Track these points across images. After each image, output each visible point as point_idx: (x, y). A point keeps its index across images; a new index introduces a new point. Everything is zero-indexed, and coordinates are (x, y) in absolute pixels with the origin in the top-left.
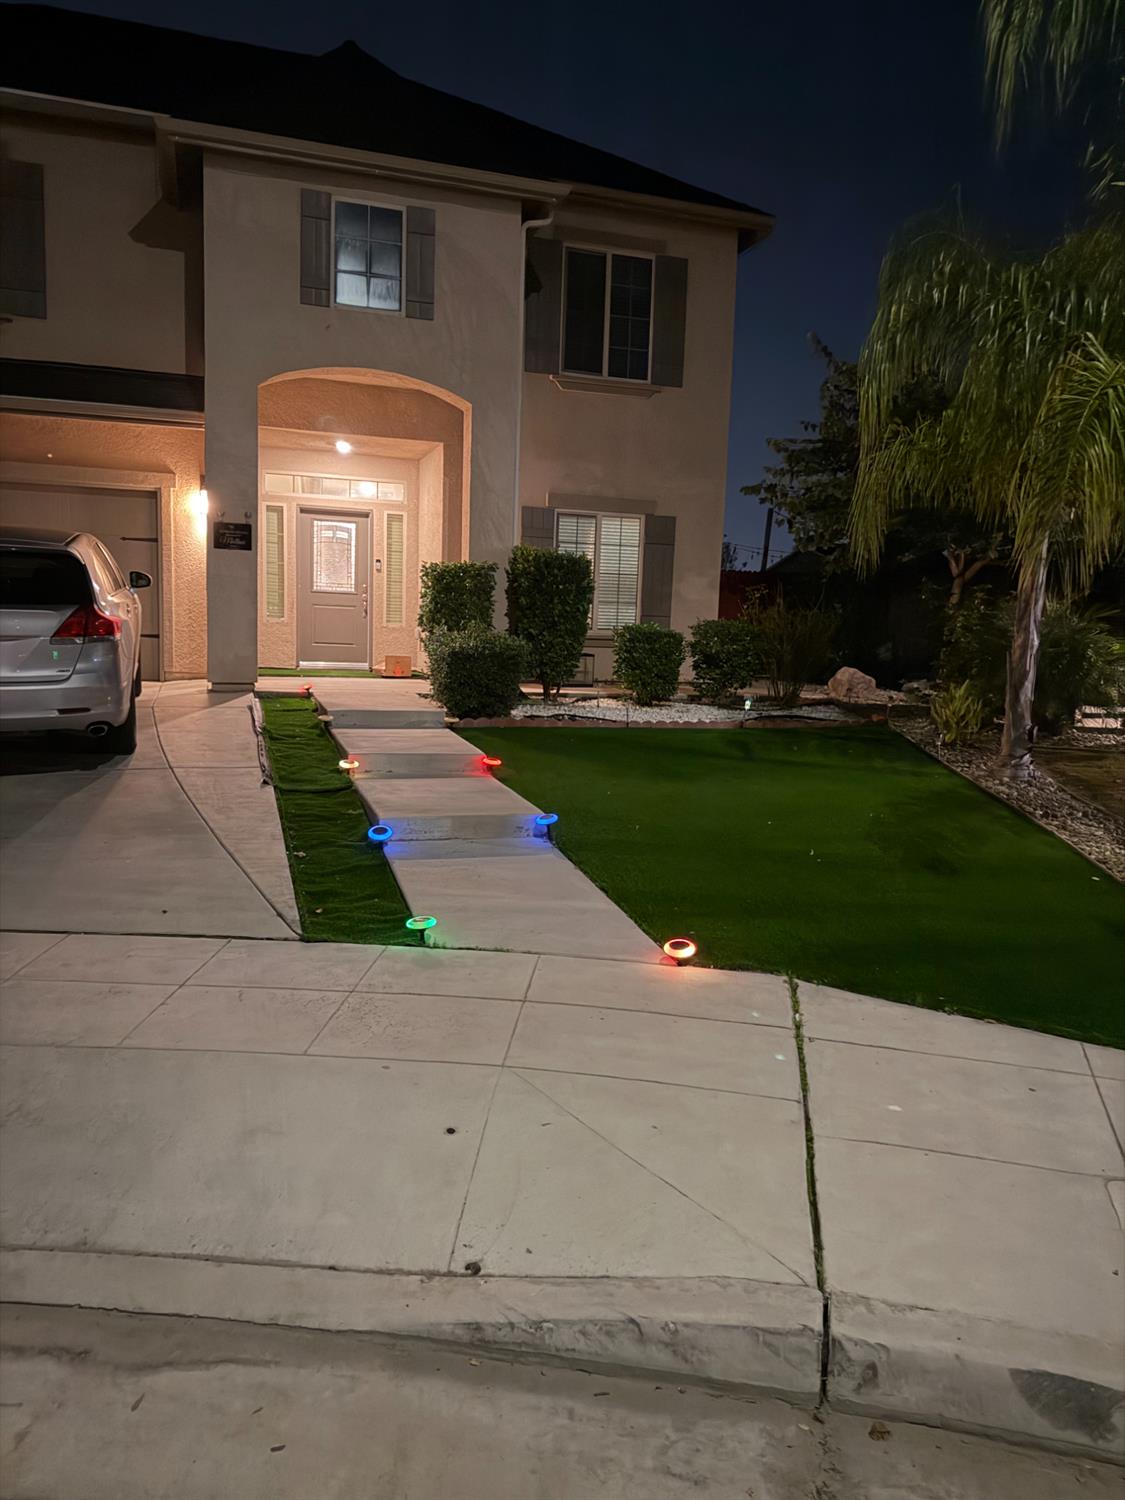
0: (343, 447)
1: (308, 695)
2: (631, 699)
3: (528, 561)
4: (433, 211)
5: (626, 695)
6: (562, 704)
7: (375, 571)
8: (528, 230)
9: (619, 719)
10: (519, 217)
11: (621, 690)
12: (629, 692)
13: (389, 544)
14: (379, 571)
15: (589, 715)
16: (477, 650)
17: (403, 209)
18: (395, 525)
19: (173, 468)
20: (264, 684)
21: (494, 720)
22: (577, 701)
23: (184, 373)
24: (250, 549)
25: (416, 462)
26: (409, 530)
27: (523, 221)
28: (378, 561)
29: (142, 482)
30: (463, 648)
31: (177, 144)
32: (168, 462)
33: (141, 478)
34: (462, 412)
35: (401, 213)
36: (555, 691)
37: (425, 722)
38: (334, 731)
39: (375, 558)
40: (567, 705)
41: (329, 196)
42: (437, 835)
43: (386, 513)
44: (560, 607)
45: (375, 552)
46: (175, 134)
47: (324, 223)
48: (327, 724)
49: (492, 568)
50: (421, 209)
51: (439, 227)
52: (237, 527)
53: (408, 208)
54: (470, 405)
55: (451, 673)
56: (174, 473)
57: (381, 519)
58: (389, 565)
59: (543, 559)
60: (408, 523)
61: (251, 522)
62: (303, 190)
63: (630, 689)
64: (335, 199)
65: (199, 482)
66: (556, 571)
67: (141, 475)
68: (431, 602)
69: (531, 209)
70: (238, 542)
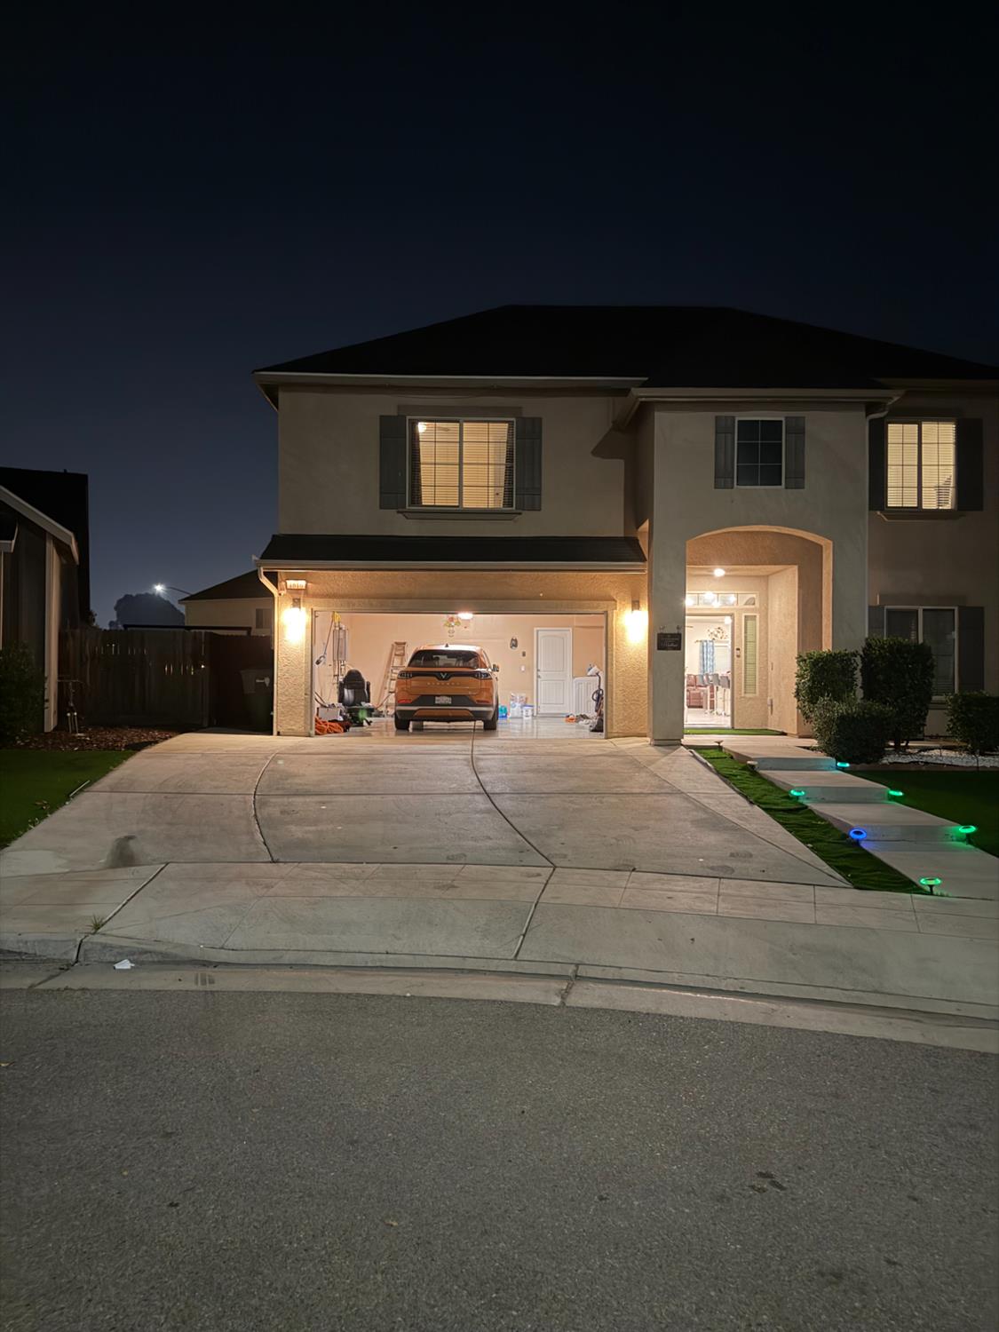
0: (719, 572)
1: (720, 748)
2: (966, 750)
3: (883, 648)
4: (804, 418)
5: (961, 747)
6: (910, 754)
7: (735, 657)
8: (871, 421)
9: (960, 764)
10: (864, 413)
11: (957, 742)
12: (965, 744)
13: (746, 637)
14: (738, 656)
15: (939, 762)
16: (859, 715)
17: (783, 419)
18: (749, 622)
19: (615, 597)
20: (687, 740)
21: (872, 765)
22: (920, 751)
23: (622, 535)
24: (680, 649)
25: (766, 578)
26: (760, 626)
27: (867, 415)
28: (738, 649)
29: (597, 608)
30: (848, 714)
31: (642, 402)
32: (612, 594)
33: (595, 605)
34: (821, 547)
35: (781, 421)
36: (904, 744)
37: (822, 766)
38: (762, 772)
39: (736, 647)
40: (915, 754)
41: (733, 418)
42: (891, 838)
43: (744, 615)
44: (910, 681)
45: (735, 644)
46: (642, 397)
47: (729, 435)
48: (753, 766)
49: (854, 655)
50: (797, 418)
51: (808, 427)
52: (673, 635)
53: (786, 418)
54: (829, 541)
55: (840, 731)
56: (614, 600)
57: (740, 620)
58: (746, 652)
59: (895, 647)
60: (760, 622)
61: (681, 632)
62: (716, 417)
63: (964, 742)
64: (737, 419)
65: (631, 605)
66: (906, 655)
67: (595, 603)
68: (809, 681)
69: (870, 408)
70: (672, 645)
